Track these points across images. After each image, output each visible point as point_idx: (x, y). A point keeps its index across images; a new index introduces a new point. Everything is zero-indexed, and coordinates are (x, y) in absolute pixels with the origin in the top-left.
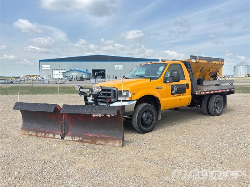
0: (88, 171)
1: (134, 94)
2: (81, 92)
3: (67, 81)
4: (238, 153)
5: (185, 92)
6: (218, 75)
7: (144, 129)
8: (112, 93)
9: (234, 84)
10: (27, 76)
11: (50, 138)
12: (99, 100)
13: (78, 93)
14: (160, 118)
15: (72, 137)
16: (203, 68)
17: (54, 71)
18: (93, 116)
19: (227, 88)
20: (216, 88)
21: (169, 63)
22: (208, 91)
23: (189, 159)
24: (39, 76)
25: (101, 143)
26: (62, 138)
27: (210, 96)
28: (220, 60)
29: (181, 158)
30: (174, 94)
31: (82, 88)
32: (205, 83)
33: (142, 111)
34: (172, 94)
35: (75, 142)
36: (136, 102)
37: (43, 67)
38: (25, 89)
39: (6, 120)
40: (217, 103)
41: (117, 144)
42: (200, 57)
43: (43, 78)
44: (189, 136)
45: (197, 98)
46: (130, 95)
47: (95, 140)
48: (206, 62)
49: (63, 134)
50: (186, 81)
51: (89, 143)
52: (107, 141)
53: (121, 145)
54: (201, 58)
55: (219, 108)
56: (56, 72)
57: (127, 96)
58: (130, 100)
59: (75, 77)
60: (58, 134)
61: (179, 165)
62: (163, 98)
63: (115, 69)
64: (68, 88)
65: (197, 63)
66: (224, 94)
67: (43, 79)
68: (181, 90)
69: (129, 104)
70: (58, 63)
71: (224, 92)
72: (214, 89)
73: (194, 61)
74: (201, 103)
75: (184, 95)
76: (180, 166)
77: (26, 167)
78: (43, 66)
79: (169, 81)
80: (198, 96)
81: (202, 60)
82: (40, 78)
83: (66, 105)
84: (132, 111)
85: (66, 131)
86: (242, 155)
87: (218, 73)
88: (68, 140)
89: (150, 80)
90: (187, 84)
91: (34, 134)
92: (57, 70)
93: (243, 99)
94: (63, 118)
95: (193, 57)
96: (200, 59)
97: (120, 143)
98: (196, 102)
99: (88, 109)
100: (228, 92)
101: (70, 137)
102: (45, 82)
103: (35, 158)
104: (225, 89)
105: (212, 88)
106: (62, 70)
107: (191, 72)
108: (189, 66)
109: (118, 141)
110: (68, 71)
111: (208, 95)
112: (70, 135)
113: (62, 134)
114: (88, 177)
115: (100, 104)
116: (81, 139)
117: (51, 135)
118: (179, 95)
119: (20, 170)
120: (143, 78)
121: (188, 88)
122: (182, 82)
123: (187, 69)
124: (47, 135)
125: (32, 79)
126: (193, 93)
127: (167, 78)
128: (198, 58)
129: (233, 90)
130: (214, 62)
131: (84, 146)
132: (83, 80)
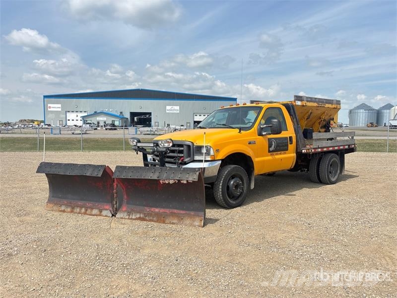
0: (165, 258)
1: (218, 151)
2: (138, 147)
3: (90, 130)
4: (366, 233)
5: (287, 150)
6: (332, 125)
7: (231, 202)
8: (185, 149)
9: (355, 138)
10: (21, 121)
11: (94, 215)
12: (167, 160)
13: (134, 149)
14: (252, 187)
15: (129, 213)
16: (311, 113)
17: (68, 114)
18: (160, 183)
19: (345, 144)
20: (329, 143)
21: (265, 106)
22: (319, 148)
23: (300, 241)
24: (43, 122)
25: (172, 222)
26: (113, 215)
27: (322, 156)
28: (335, 102)
29: (290, 241)
30: (273, 151)
31: (139, 141)
32: (315, 135)
33: (228, 177)
34: (269, 151)
35: (134, 221)
36: (220, 162)
37: (50, 107)
38: (24, 143)
39: (14, 190)
40: (331, 165)
41: (197, 223)
42: (307, 97)
43: (49, 125)
44: (295, 212)
45: (303, 157)
46: (212, 153)
47: (164, 217)
48: (315, 104)
49: (115, 210)
50: (290, 132)
51: (154, 221)
52: (182, 219)
53: (202, 224)
54: (309, 99)
55: (334, 173)
56: (71, 116)
57: (208, 153)
58: (212, 159)
59: (102, 124)
60: (106, 210)
61: (288, 250)
62: (257, 157)
63: (167, 112)
64: (93, 141)
65: (303, 106)
66: (341, 153)
67: (50, 127)
68: (281, 146)
69: (211, 166)
70: (74, 100)
71: (342, 150)
72: (328, 145)
73: (299, 103)
74: (309, 166)
75: (285, 153)
76: (290, 251)
77: (74, 254)
78: (49, 105)
79: (265, 133)
80: (306, 155)
81: (310, 101)
82: (45, 125)
83: (121, 167)
84: (215, 176)
85: (119, 205)
86: (371, 236)
87: (332, 122)
88: (122, 218)
89: (240, 131)
90: (290, 137)
91: (69, 209)
92: (73, 112)
93: (366, 160)
94: (115, 186)
95: (298, 98)
96: (307, 101)
97: (201, 221)
98: (302, 163)
99: (155, 172)
100: (346, 149)
101: (126, 214)
102: (54, 132)
103: (82, 243)
104: (343, 144)
105: (325, 144)
106: (81, 112)
107: (295, 120)
108: (292, 111)
109: (197, 219)
110: (92, 115)
111: (319, 153)
112: (126, 211)
113: (113, 209)
114: (167, 265)
115: (167, 165)
116: (142, 216)
117: (95, 211)
118: (279, 153)
119: (66, 258)
120: (227, 128)
121: (291, 143)
122: (284, 134)
123: (290, 115)
124: (89, 211)
125: (31, 126)
126: (298, 151)
127: (262, 128)
128: (305, 99)
129: (353, 146)
130: (327, 105)
131: (149, 226)
132: (115, 129)
